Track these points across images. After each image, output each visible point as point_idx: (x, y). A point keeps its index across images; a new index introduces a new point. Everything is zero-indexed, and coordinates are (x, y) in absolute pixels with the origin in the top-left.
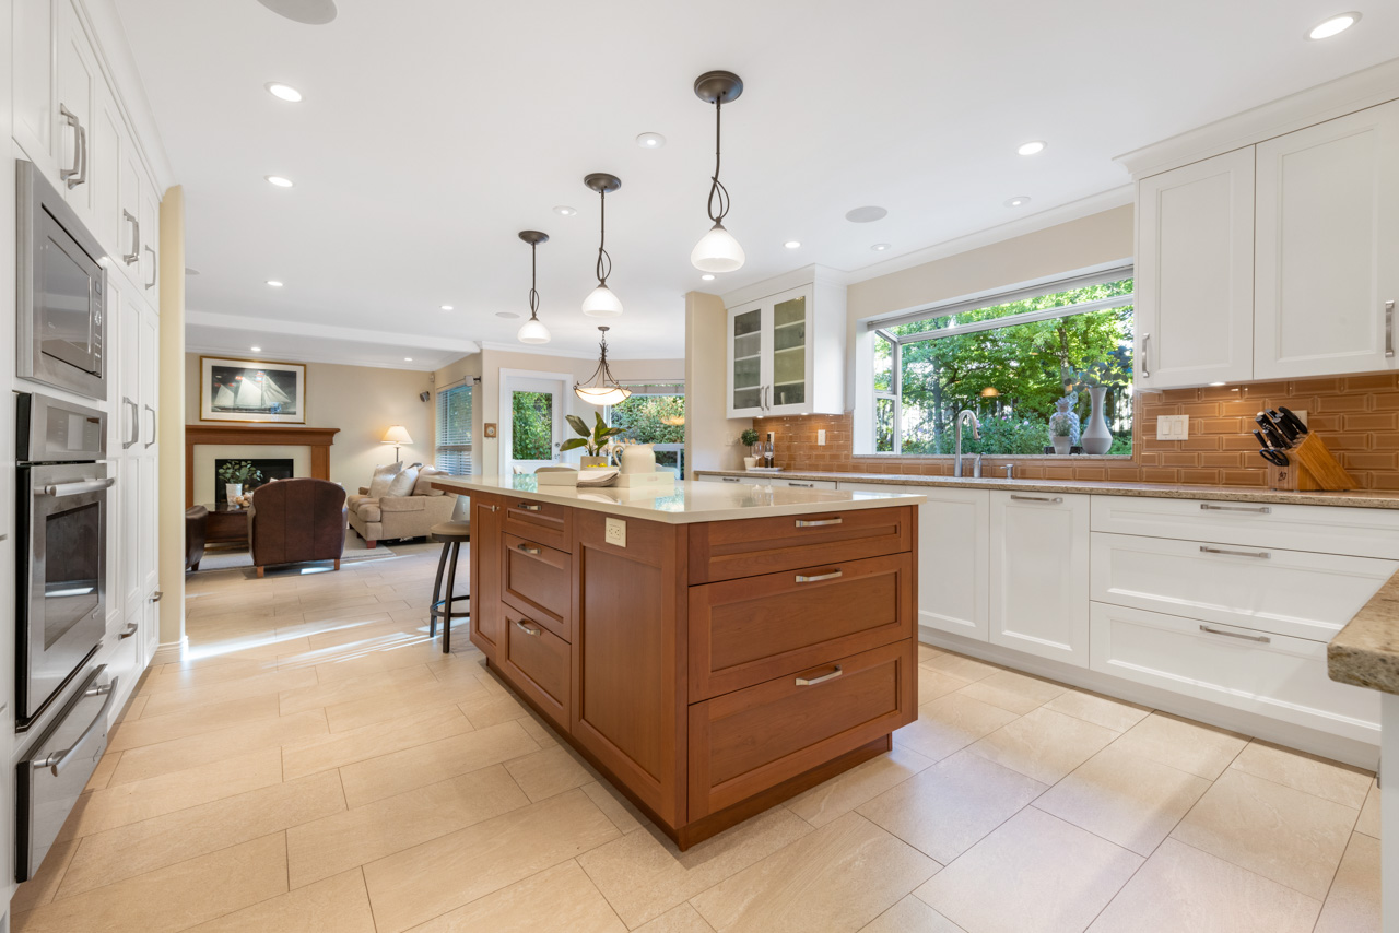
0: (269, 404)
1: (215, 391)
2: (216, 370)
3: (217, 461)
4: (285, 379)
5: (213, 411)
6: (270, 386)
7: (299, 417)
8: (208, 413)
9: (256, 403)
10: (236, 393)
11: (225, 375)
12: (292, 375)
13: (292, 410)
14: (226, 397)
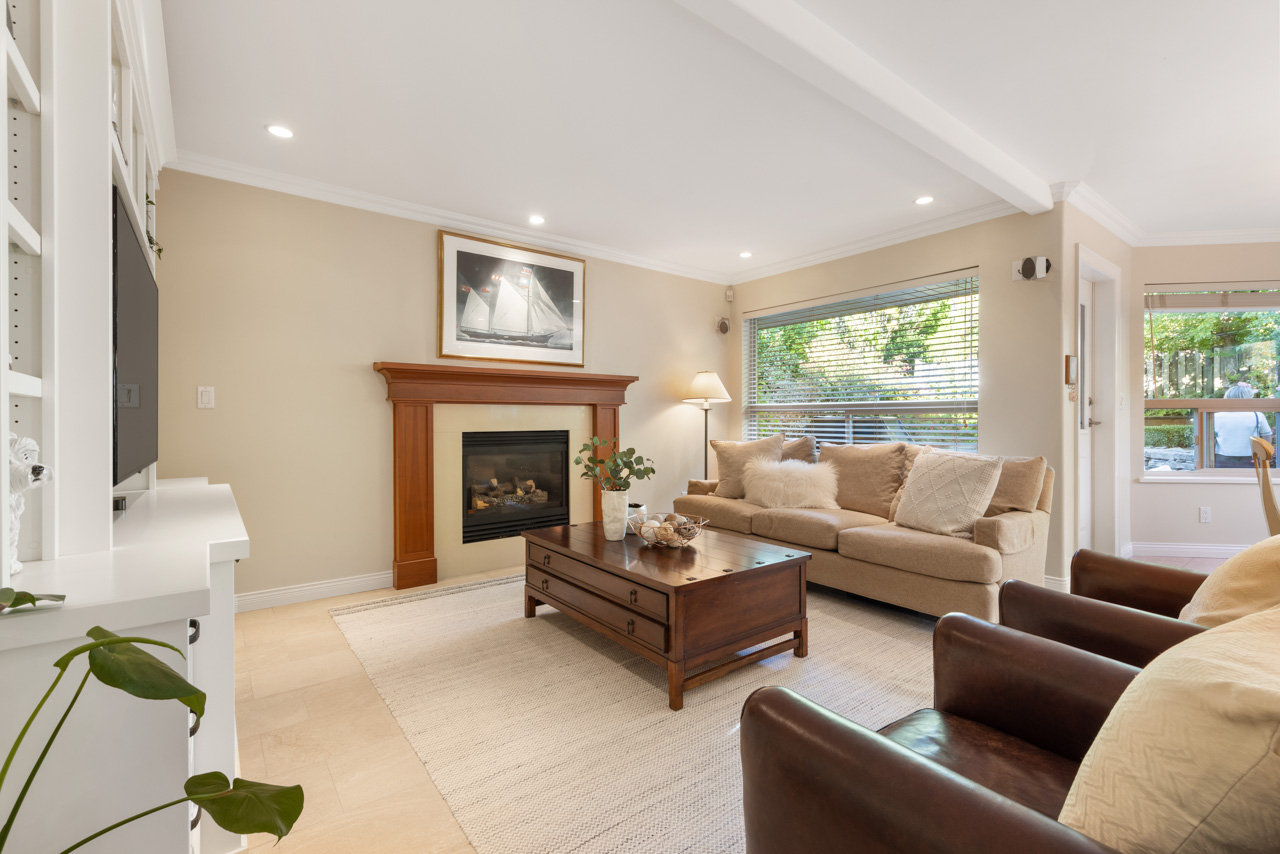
0: (538, 329)
1: (462, 299)
2: (463, 257)
3: (465, 435)
4: (558, 285)
5: (459, 339)
6: (538, 296)
7: (574, 357)
8: (452, 345)
9: (518, 328)
10: (492, 306)
11: (475, 271)
12: (568, 277)
13: (567, 342)
14: (478, 315)
